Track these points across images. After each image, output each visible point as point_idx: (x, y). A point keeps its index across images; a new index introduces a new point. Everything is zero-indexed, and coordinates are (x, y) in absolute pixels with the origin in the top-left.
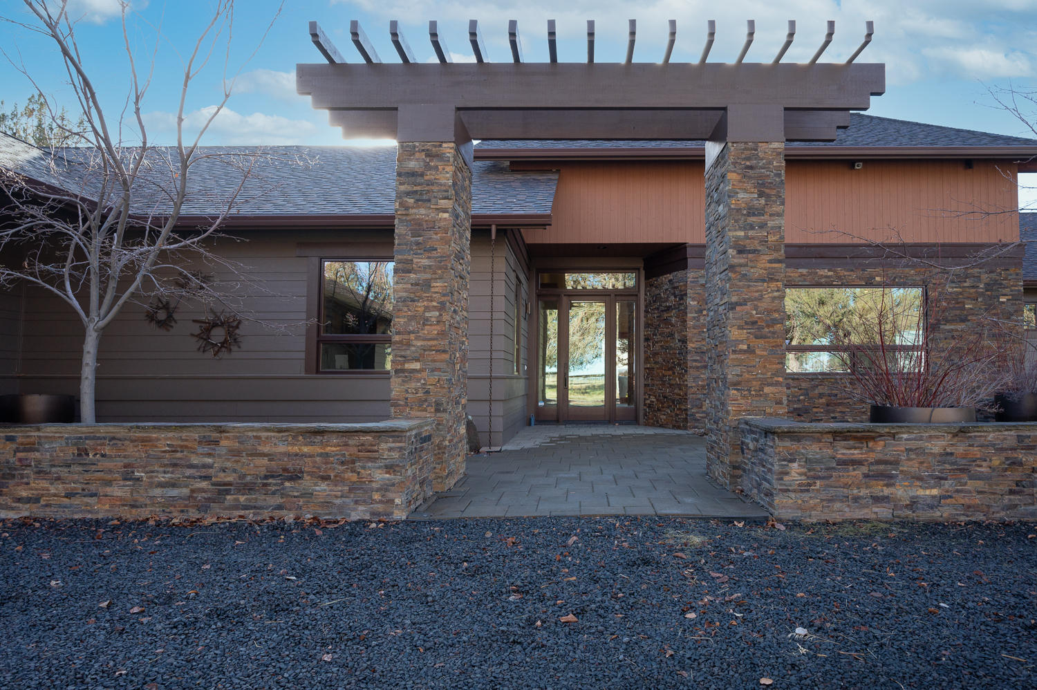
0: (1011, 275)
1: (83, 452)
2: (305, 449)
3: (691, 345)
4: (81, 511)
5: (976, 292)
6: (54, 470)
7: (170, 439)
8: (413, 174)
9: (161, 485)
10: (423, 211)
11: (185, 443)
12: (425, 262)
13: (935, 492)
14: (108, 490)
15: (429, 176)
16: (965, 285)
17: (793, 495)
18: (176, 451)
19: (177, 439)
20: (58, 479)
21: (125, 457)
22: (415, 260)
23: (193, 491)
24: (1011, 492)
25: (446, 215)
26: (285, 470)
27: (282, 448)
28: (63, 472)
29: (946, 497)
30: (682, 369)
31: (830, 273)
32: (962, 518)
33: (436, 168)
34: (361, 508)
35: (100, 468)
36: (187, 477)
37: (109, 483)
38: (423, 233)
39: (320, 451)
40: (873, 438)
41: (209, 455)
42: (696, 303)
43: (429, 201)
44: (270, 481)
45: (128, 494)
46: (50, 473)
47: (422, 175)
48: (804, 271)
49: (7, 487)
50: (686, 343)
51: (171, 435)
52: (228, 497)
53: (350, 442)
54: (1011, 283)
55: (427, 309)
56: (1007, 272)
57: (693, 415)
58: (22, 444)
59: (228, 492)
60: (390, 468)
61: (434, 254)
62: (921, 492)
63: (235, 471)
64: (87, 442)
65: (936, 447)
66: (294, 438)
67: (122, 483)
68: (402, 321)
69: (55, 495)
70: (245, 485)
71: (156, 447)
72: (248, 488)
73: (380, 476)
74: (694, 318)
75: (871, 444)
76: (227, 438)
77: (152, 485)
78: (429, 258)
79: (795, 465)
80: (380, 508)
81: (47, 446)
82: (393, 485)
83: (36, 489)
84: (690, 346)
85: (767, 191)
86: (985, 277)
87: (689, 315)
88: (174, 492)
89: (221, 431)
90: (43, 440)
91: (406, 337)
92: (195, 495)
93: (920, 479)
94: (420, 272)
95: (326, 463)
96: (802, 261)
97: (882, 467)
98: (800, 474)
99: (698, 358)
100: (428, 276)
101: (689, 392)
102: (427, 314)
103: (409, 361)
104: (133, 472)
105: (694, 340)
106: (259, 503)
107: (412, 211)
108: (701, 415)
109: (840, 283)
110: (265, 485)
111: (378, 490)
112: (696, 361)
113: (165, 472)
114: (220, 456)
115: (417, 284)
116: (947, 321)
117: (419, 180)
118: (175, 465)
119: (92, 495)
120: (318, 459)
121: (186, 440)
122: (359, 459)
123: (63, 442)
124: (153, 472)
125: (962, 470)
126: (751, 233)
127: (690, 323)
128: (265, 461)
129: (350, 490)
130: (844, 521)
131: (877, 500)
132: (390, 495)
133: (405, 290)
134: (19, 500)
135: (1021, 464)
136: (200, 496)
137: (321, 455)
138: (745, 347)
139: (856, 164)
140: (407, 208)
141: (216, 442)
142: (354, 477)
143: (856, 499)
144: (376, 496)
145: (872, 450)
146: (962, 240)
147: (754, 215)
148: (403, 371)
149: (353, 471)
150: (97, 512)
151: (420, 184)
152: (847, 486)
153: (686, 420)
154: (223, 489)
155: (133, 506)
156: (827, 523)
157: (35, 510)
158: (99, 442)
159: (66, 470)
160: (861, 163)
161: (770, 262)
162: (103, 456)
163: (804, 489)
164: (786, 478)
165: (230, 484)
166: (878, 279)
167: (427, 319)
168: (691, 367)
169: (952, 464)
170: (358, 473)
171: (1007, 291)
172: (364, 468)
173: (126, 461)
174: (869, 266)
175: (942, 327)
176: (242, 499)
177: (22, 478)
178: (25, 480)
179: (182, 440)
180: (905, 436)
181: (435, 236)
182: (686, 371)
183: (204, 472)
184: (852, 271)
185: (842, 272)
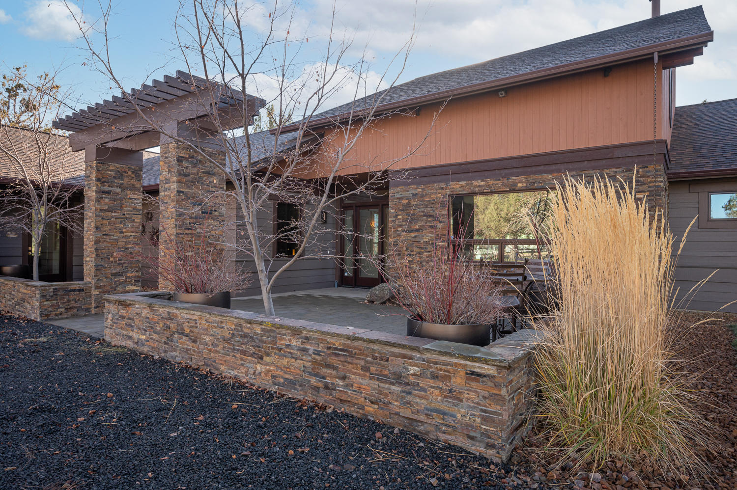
0: (649, 172)
3: (391, 240)
18: (10, 289)
22: (88, 214)
29: (146, 341)
31: (482, 183)
34: (33, 315)
39: (28, 292)
42: (394, 210)
48: (463, 183)
54: (649, 180)
56: (646, 169)
63: (17, 297)
73: (36, 304)
74: (393, 221)
82: (38, 307)
87: (390, 219)
91: (86, 247)
94: (89, 219)
95: (29, 297)
96: (462, 176)
103: (87, 257)
105: (392, 236)
109: (489, 191)
113: (9, 296)
115: (89, 224)
122: (33, 297)
127: (390, 225)
129: (32, 308)
130: (120, 345)
133: (86, 227)
136: (13, 305)
137: (28, 294)
139: (500, 93)
142: (32, 303)
148: (86, 261)
149: (32, 301)
160: (503, 92)
166: (519, 185)
171: (644, 188)
174: (513, 175)
184: (499, 180)
185: (492, 182)
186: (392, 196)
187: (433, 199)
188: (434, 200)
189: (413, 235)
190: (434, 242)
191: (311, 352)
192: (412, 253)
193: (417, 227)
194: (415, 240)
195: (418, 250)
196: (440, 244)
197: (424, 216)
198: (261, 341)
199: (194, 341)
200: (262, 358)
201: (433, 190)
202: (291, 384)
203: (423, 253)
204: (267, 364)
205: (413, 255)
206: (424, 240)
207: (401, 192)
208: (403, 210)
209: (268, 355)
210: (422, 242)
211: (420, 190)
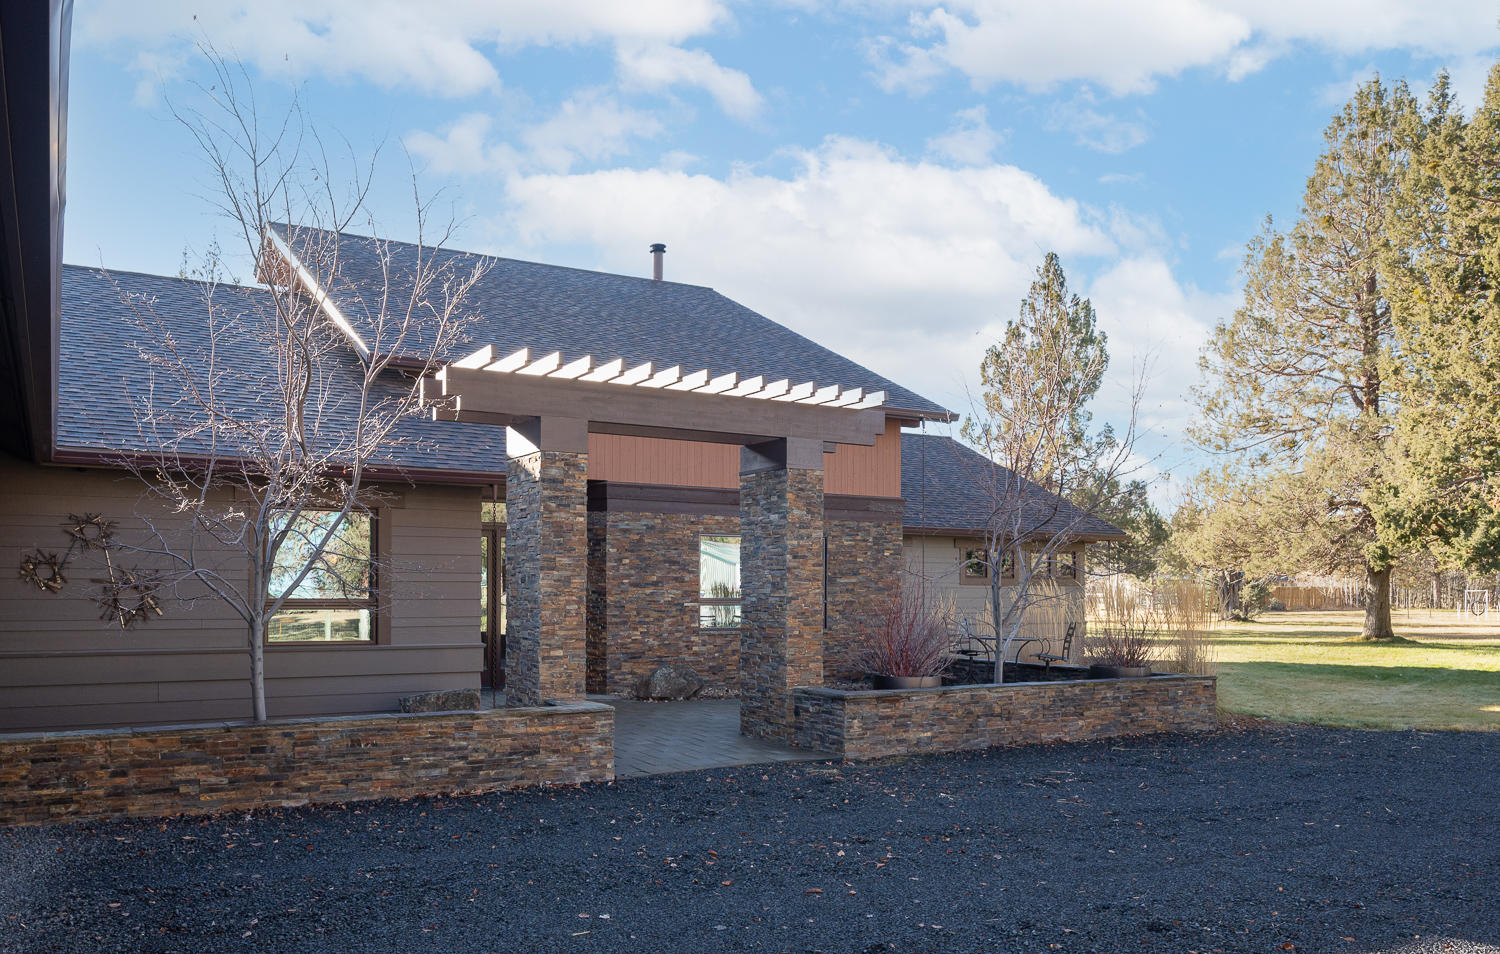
0: (893, 529)
1: (355, 743)
2: (541, 729)
3: (612, 598)
4: (358, 795)
5: (866, 546)
6: (330, 760)
7: (431, 727)
8: (554, 481)
9: (425, 767)
10: (563, 515)
11: (445, 730)
12: (566, 561)
13: (929, 734)
14: (380, 774)
15: (568, 483)
16: (859, 538)
17: (854, 742)
18: (437, 737)
19: (437, 727)
20: (335, 768)
21: (393, 745)
22: (558, 559)
23: (451, 770)
24: (967, 731)
25: (582, 519)
26: (526, 747)
27: (522, 730)
28: (340, 762)
29: (934, 737)
30: (599, 625)
32: (943, 750)
33: (573, 476)
34: (583, 773)
35: (372, 756)
36: (448, 759)
37: (380, 768)
38: (564, 535)
39: (552, 730)
40: (898, 701)
41: (465, 739)
42: (615, 550)
43: (569, 506)
44: (514, 757)
45: (398, 777)
46: (326, 763)
47: (562, 482)
48: (720, 518)
49: (287, 779)
50: (605, 595)
51: (431, 723)
52: (481, 773)
53: (575, 722)
54: (894, 538)
55: (568, 602)
56: (891, 526)
57: (612, 677)
58: (300, 739)
59: (480, 769)
60: (603, 740)
61: (573, 554)
62: (922, 735)
63: (485, 751)
64: (360, 734)
65: (930, 704)
66: (530, 720)
67: (391, 768)
68: (548, 613)
69: (332, 783)
70: (495, 761)
71: (420, 734)
72: (495, 764)
73: (596, 747)
74: (614, 567)
75: (897, 705)
76: (478, 724)
77: (416, 768)
78: (569, 557)
79: (856, 721)
80: (596, 772)
81: (323, 740)
82: (605, 753)
83: (315, 779)
84: (610, 599)
85: (812, 509)
86: (874, 531)
87: (609, 564)
88: (436, 772)
89: (474, 717)
90: (319, 735)
91: (551, 627)
92: (454, 773)
93: (922, 726)
94: (562, 570)
95: (556, 740)
97: (902, 720)
98: (859, 727)
99: (617, 613)
100: (569, 573)
101: (608, 652)
102: (568, 607)
103: (554, 649)
104: (402, 758)
105: (613, 592)
106: (505, 776)
107: (555, 514)
108: (620, 677)
110: (510, 760)
111: (594, 758)
112: (615, 616)
113: (428, 756)
114: (473, 739)
115: (559, 580)
116: (843, 575)
117: (559, 486)
118: (436, 749)
119: (366, 780)
120: (550, 737)
121: (446, 727)
122: (580, 735)
123: (338, 736)
124: (418, 756)
125: (943, 719)
126: (801, 542)
127: (609, 573)
128: (509, 741)
129: (574, 760)
130: (882, 757)
131: (900, 741)
132: (603, 762)
133: (550, 586)
134: (299, 790)
135: (972, 713)
136: (458, 773)
137: (552, 733)
138: (797, 633)
140: (551, 512)
141: (470, 728)
142: (577, 749)
143: (889, 742)
144: (593, 763)
145: (898, 709)
146: (856, 492)
147: (804, 528)
148: (549, 657)
149: (576, 744)
150: (373, 794)
151: (560, 490)
152: (884, 734)
153: (604, 683)
154: (476, 767)
155: (402, 787)
156: (874, 759)
157: (316, 797)
158: (370, 733)
159: (342, 760)
161: (814, 565)
162: (374, 745)
163: (861, 737)
164: (852, 730)
165: (481, 762)
167: (569, 612)
168: (610, 623)
169: (939, 715)
170: (581, 746)
171: (890, 545)
172: (585, 741)
173: (394, 748)
175: (838, 580)
176: (492, 773)
177: (301, 769)
178: (303, 771)
179: (442, 727)
180: (914, 698)
181: (573, 538)
182: (603, 628)
183: (460, 753)
186: (611, 526)
187: (678, 537)
188: (680, 539)
189: (648, 591)
190: (680, 601)
191: (1121, 698)
192: (647, 620)
193: (655, 578)
194: (652, 601)
195: (655, 615)
196: (689, 604)
197: (665, 562)
198: (1082, 700)
199: (1008, 719)
200: (1082, 714)
201: (678, 522)
202: (1106, 728)
203: (664, 619)
204: (1088, 718)
205: (648, 623)
206: (667, 599)
207: (628, 520)
208: (632, 551)
209: (1089, 709)
210: (662, 601)
211: (660, 521)
